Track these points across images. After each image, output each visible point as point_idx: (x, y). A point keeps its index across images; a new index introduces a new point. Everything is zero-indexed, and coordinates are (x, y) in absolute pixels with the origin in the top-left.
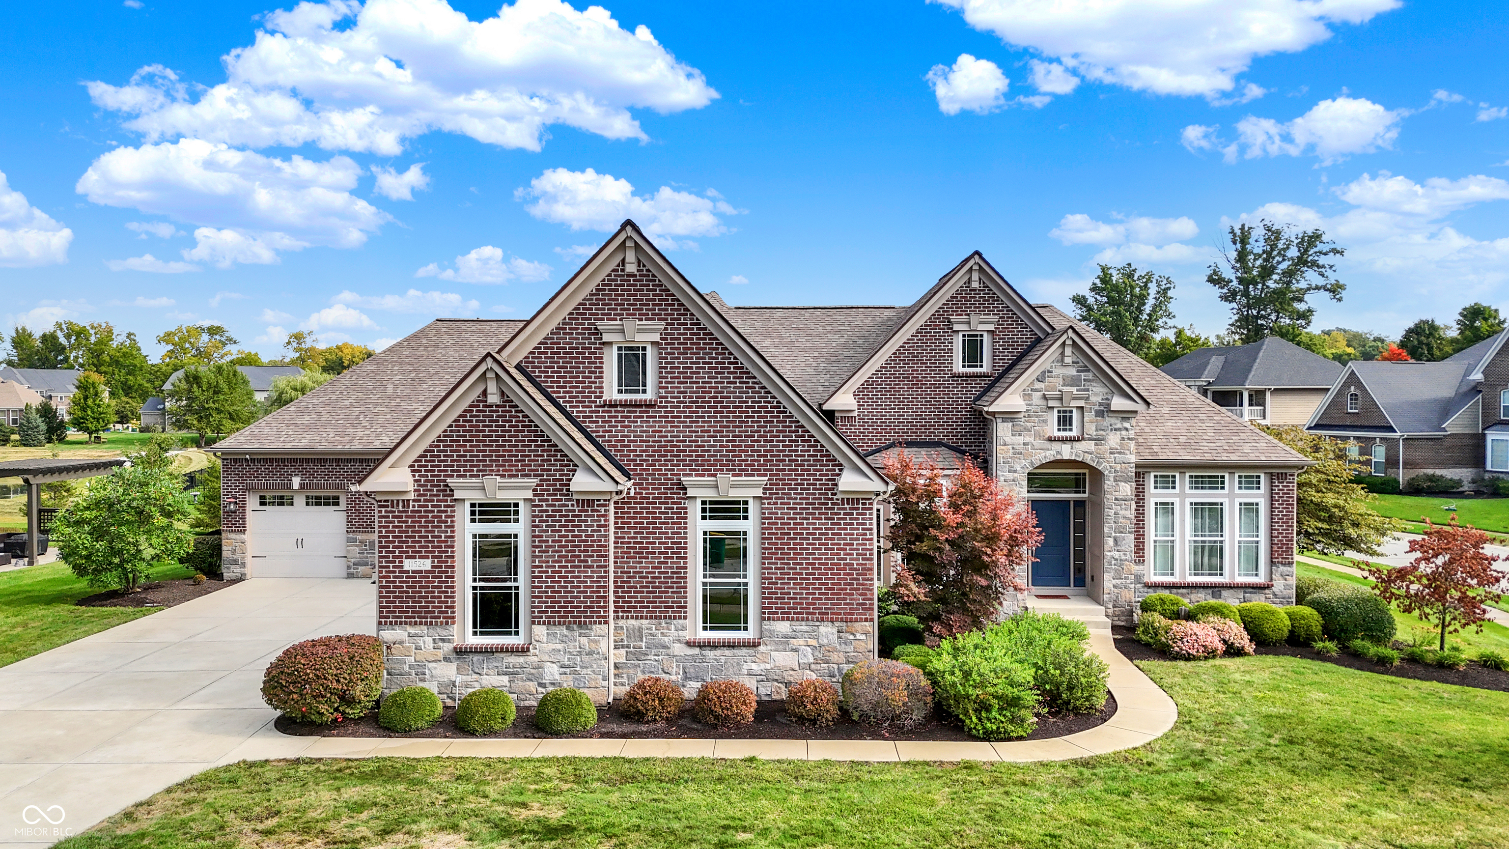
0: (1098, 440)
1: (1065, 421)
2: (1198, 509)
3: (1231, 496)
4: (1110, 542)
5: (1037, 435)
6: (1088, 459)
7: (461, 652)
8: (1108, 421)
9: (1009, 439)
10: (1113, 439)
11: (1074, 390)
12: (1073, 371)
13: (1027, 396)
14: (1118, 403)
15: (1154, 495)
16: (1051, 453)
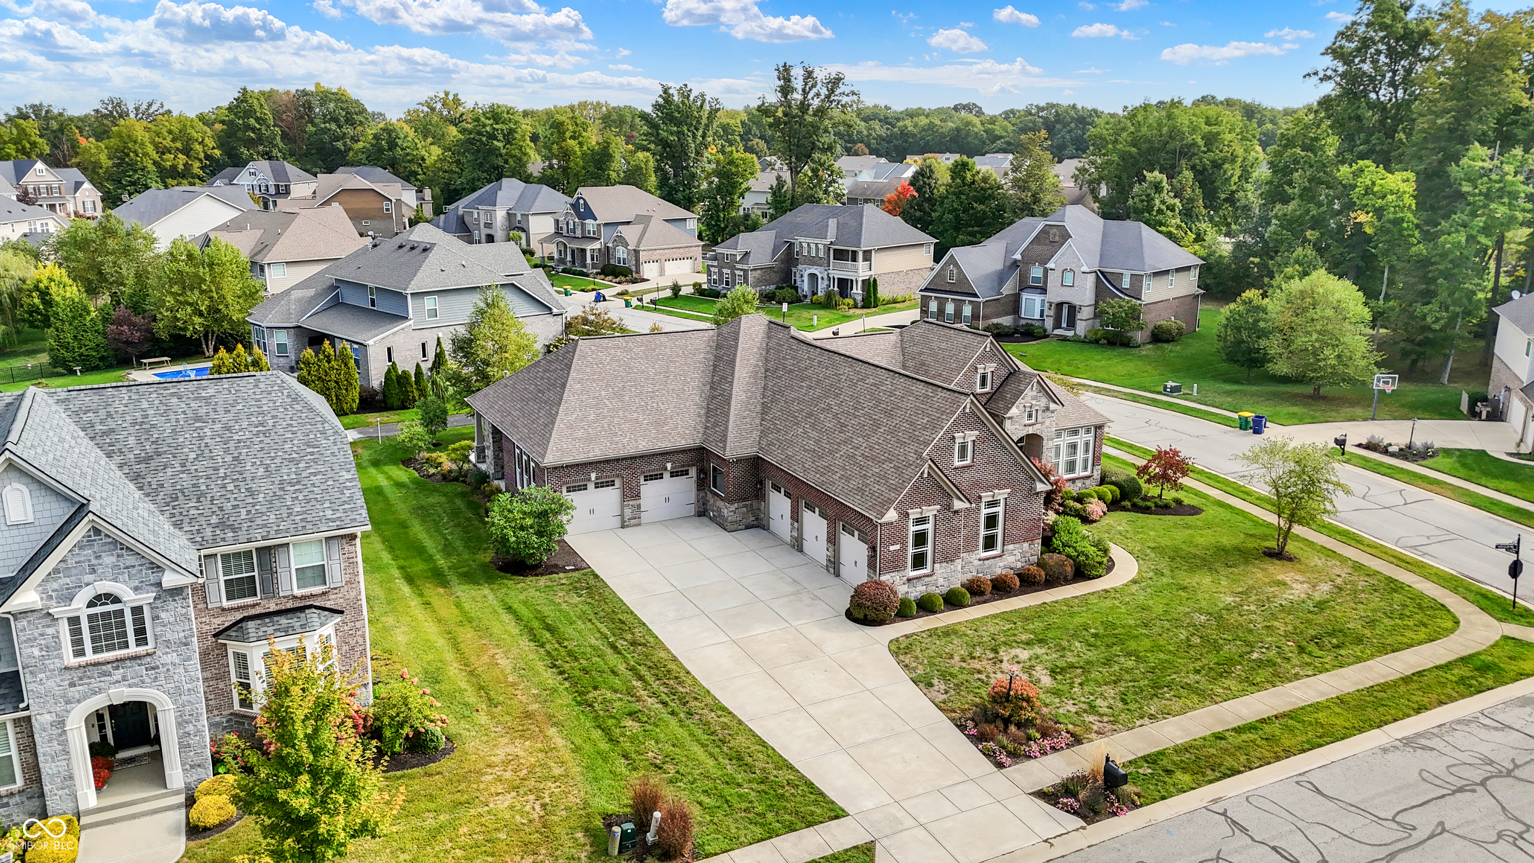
0: (1042, 423)
1: (1031, 417)
6: (1038, 432)
7: (909, 580)
8: (1046, 414)
10: (1048, 422)
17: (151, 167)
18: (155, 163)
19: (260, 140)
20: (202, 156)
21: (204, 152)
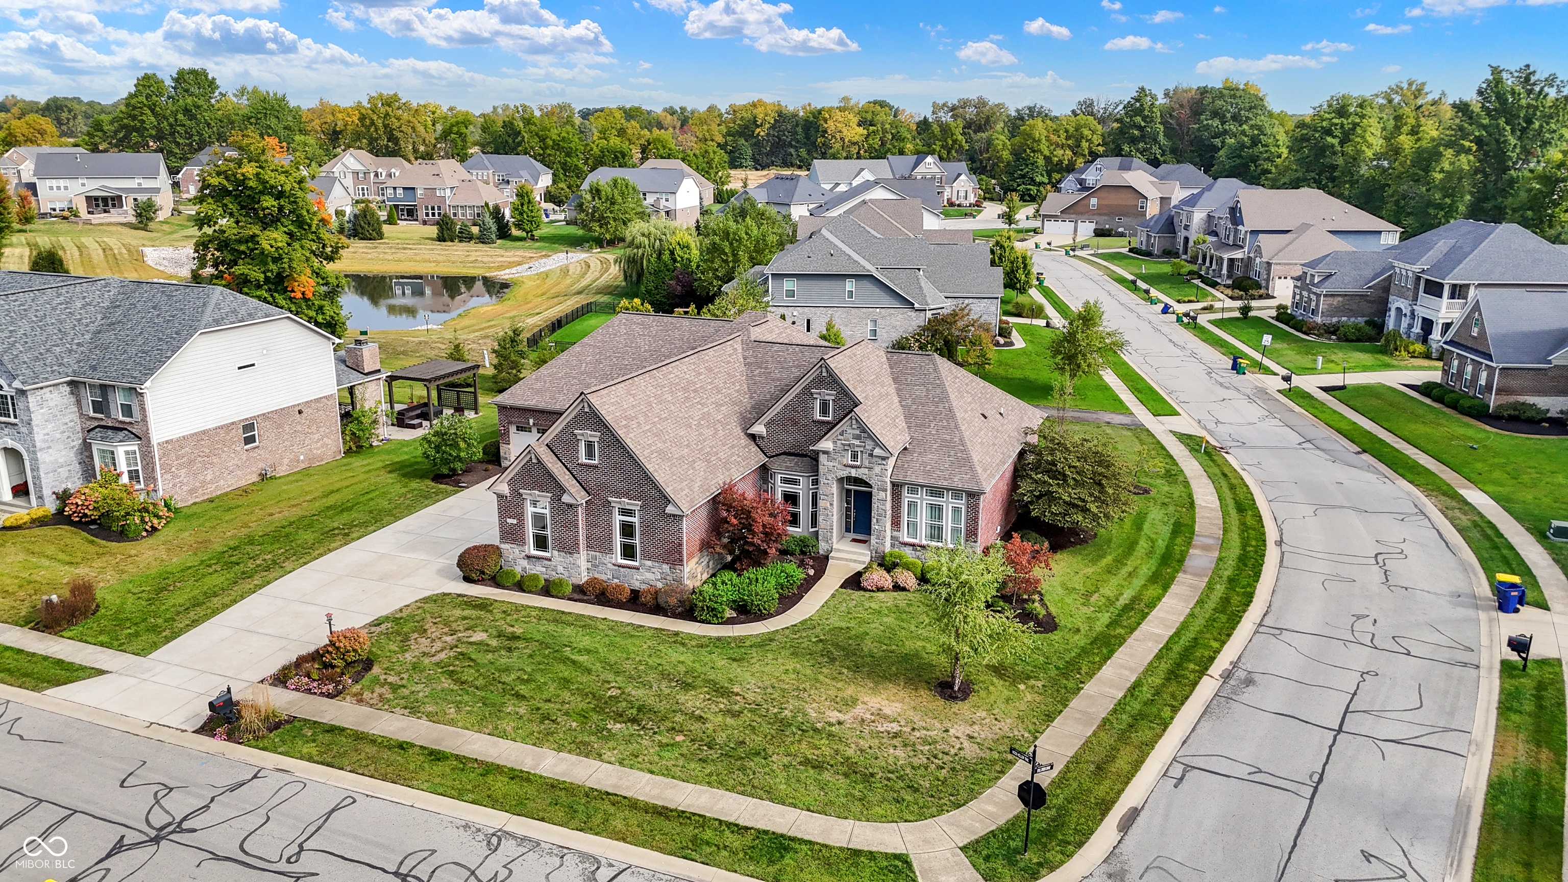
0: (870, 469)
1: (855, 457)
2: (932, 507)
3: (947, 502)
4: (874, 521)
5: (840, 463)
6: (864, 478)
7: (528, 557)
8: (875, 459)
9: (826, 463)
10: (877, 469)
11: (857, 442)
12: (858, 432)
13: (835, 443)
14: (878, 451)
15: (907, 498)
16: (844, 473)
17: (1041, 162)
18: (1046, 158)
19: (1143, 138)
20: (1086, 152)
21: (1090, 148)
